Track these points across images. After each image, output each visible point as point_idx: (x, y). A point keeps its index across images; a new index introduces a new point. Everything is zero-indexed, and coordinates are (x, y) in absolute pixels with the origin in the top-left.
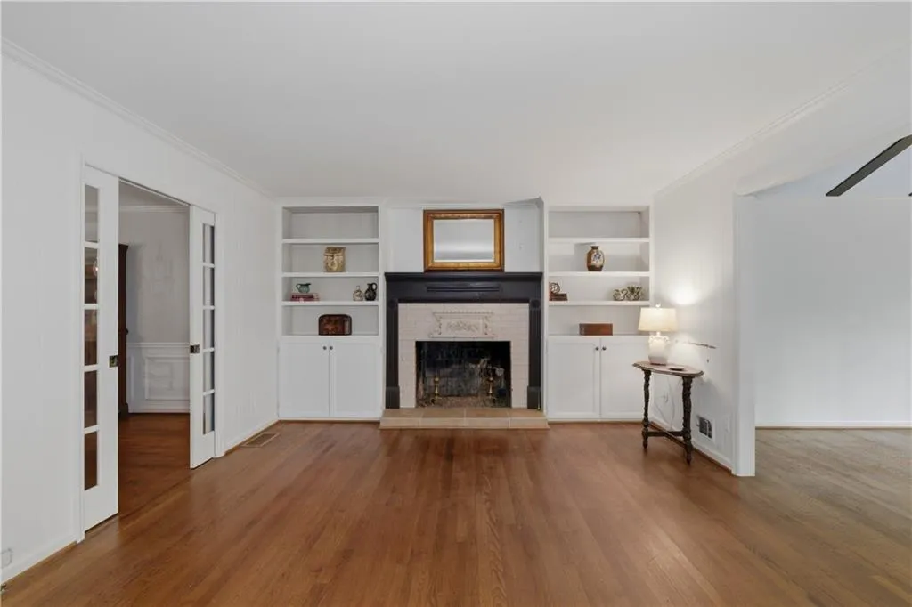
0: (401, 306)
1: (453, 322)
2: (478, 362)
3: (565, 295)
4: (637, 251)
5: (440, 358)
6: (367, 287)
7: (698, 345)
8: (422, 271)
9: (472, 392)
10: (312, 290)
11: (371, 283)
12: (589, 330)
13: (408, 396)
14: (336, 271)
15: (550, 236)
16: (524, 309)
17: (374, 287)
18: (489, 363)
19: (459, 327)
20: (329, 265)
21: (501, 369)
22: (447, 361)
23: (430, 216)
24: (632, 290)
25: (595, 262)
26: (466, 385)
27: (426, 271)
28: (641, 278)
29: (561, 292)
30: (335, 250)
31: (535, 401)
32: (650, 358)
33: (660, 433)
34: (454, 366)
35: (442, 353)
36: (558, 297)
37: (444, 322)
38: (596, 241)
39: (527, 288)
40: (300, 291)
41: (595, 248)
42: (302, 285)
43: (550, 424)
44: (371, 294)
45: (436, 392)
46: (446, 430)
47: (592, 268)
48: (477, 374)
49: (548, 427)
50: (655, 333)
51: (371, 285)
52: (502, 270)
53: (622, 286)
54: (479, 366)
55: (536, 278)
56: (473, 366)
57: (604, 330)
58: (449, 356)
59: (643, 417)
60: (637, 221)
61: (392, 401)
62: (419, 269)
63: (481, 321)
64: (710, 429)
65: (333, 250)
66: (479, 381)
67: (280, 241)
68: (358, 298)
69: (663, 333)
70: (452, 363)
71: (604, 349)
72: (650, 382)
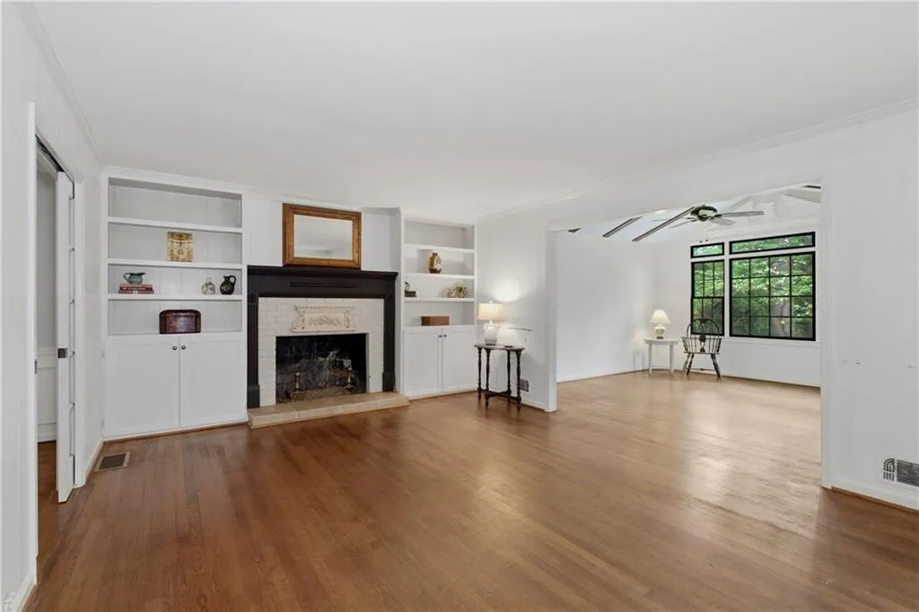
0: (261, 300)
1: (316, 316)
2: (325, 356)
3: (414, 292)
4: (461, 259)
5: (288, 355)
6: (223, 280)
7: (517, 329)
8: (281, 265)
9: (320, 384)
10: (146, 281)
11: (228, 275)
12: (426, 321)
13: (268, 395)
14: (183, 261)
15: (406, 242)
16: (379, 304)
17: (232, 280)
18: (337, 355)
19: (322, 322)
20: (175, 252)
21: (350, 361)
22: (296, 356)
23: (290, 211)
24: (461, 289)
25: (437, 266)
26: (314, 379)
27: (285, 266)
28: (465, 280)
29: (410, 290)
30: (180, 236)
31: (389, 384)
32: (486, 341)
33: (494, 394)
34: (303, 361)
35: (291, 349)
36: (410, 294)
37: (307, 316)
38: (435, 249)
39: (383, 286)
40: (130, 282)
41: (435, 255)
42: (132, 274)
43: (410, 401)
44: (228, 287)
45: (297, 387)
46: (323, 419)
47: (433, 271)
48: (325, 367)
49: (408, 404)
50: (488, 321)
51: (227, 279)
52: (360, 268)
53: (452, 285)
54: (328, 359)
55: (391, 278)
56: (321, 359)
57: (444, 321)
58: (298, 350)
59: (478, 386)
60: (463, 236)
61: (253, 401)
62: (279, 263)
63: (343, 315)
64: (528, 386)
65: (181, 236)
66: (327, 374)
67: (105, 219)
68: (209, 291)
69: (494, 322)
70: (300, 358)
71: (445, 336)
72: (490, 358)
